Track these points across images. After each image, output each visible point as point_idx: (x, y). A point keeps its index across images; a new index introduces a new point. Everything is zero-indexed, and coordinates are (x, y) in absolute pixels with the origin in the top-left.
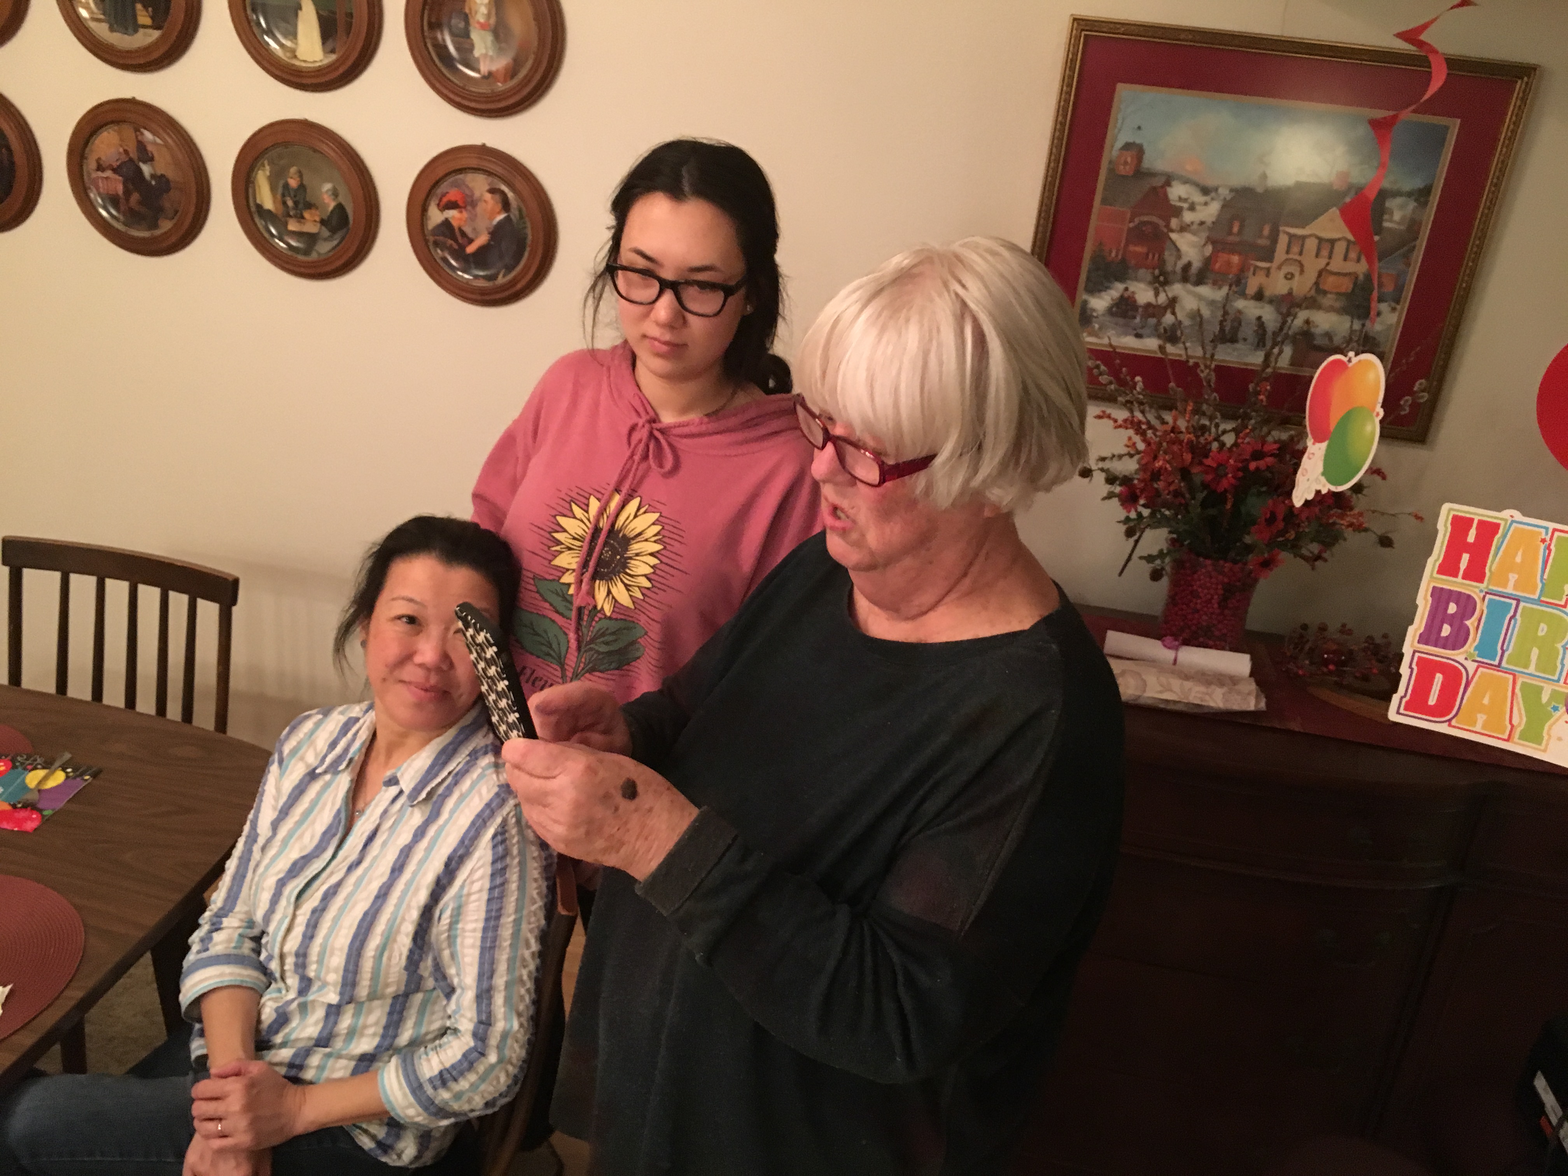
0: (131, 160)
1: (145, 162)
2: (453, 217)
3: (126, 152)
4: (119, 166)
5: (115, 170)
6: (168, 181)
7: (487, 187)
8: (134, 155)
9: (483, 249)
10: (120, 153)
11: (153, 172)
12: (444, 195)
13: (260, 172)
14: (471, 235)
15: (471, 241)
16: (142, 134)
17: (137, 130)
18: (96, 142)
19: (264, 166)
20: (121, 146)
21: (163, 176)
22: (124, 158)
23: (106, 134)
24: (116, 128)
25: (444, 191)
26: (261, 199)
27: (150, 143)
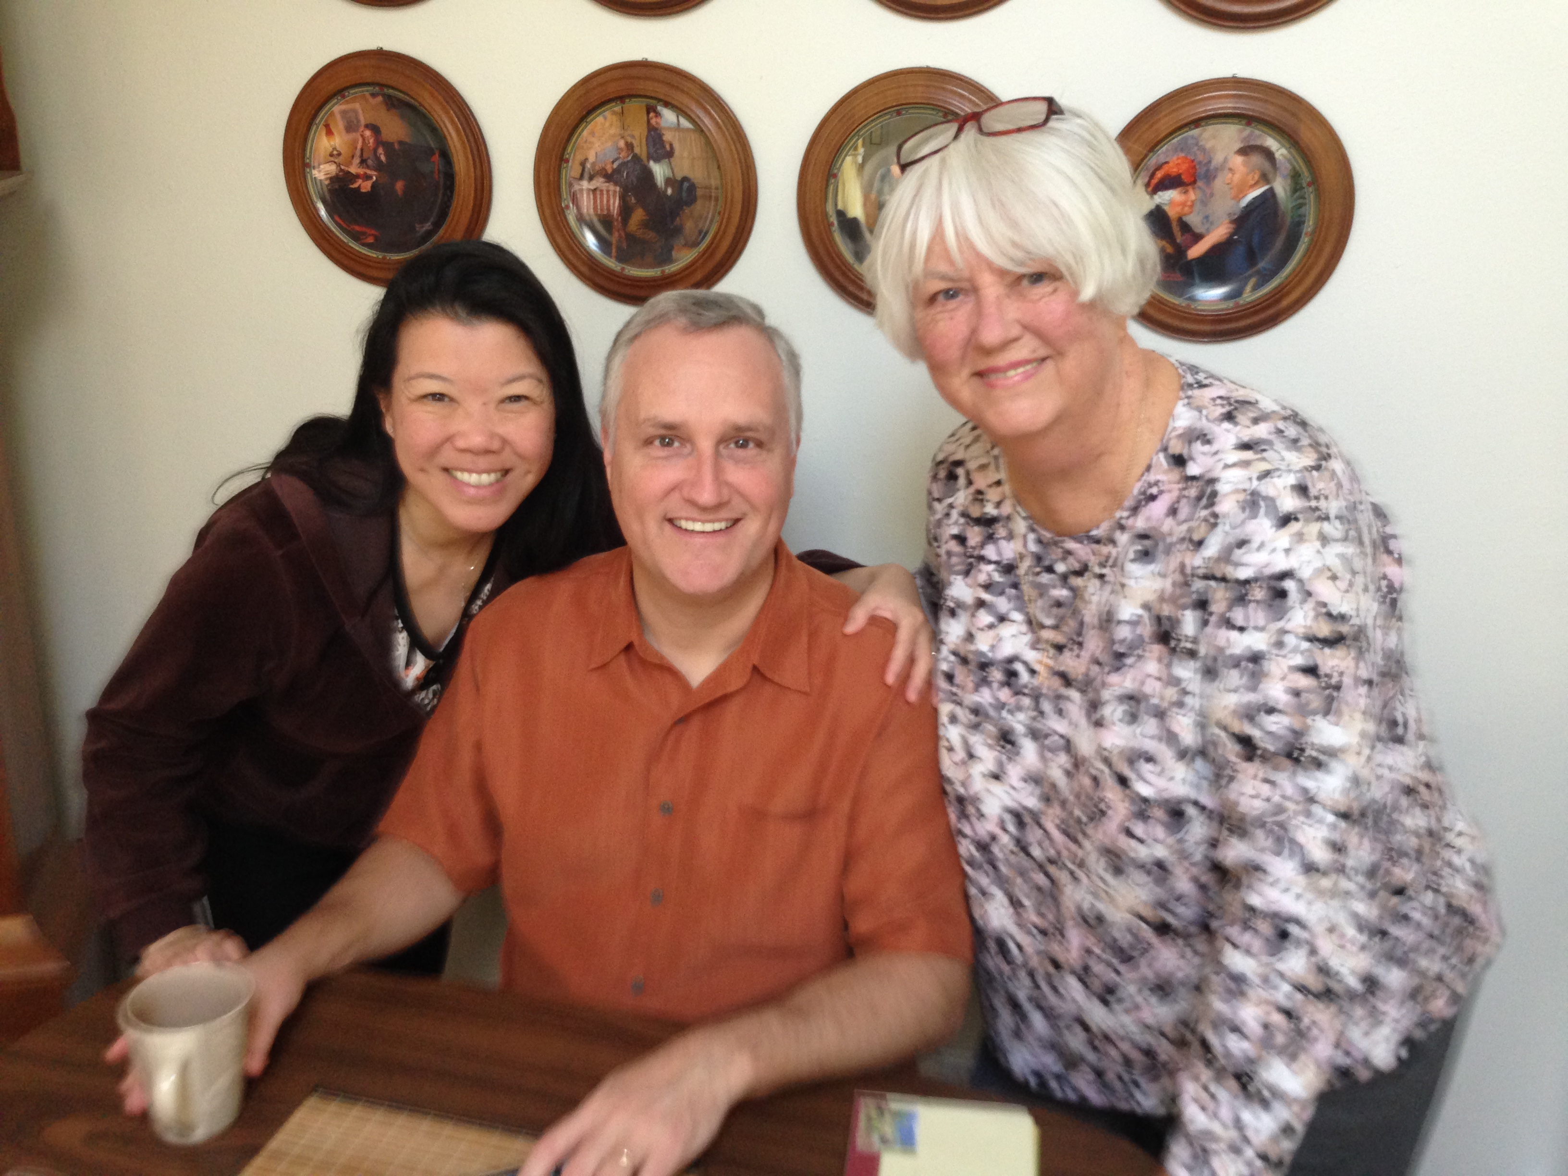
0: (636, 158)
1: (657, 160)
2: (1171, 202)
3: (630, 146)
4: (615, 171)
5: (609, 178)
6: (692, 188)
7: (1238, 145)
8: (641, 150)
9: (1218, 250)
10: (621, 149)
11: (671, 175)
12: (1159, 168)
13: (849, 159)
14: (1198, 228)
15: (1198, 238)
16: (658, 114)
17: (650, 109)
18: (585, 133)
19: (856, 149)
20: (623, 137)
21: (685, 179)
22: (626, 157)
23: (600, 119)
24: (618, 109)
25: (1162, 159)
26: (844, 202)
27: (669, 129)
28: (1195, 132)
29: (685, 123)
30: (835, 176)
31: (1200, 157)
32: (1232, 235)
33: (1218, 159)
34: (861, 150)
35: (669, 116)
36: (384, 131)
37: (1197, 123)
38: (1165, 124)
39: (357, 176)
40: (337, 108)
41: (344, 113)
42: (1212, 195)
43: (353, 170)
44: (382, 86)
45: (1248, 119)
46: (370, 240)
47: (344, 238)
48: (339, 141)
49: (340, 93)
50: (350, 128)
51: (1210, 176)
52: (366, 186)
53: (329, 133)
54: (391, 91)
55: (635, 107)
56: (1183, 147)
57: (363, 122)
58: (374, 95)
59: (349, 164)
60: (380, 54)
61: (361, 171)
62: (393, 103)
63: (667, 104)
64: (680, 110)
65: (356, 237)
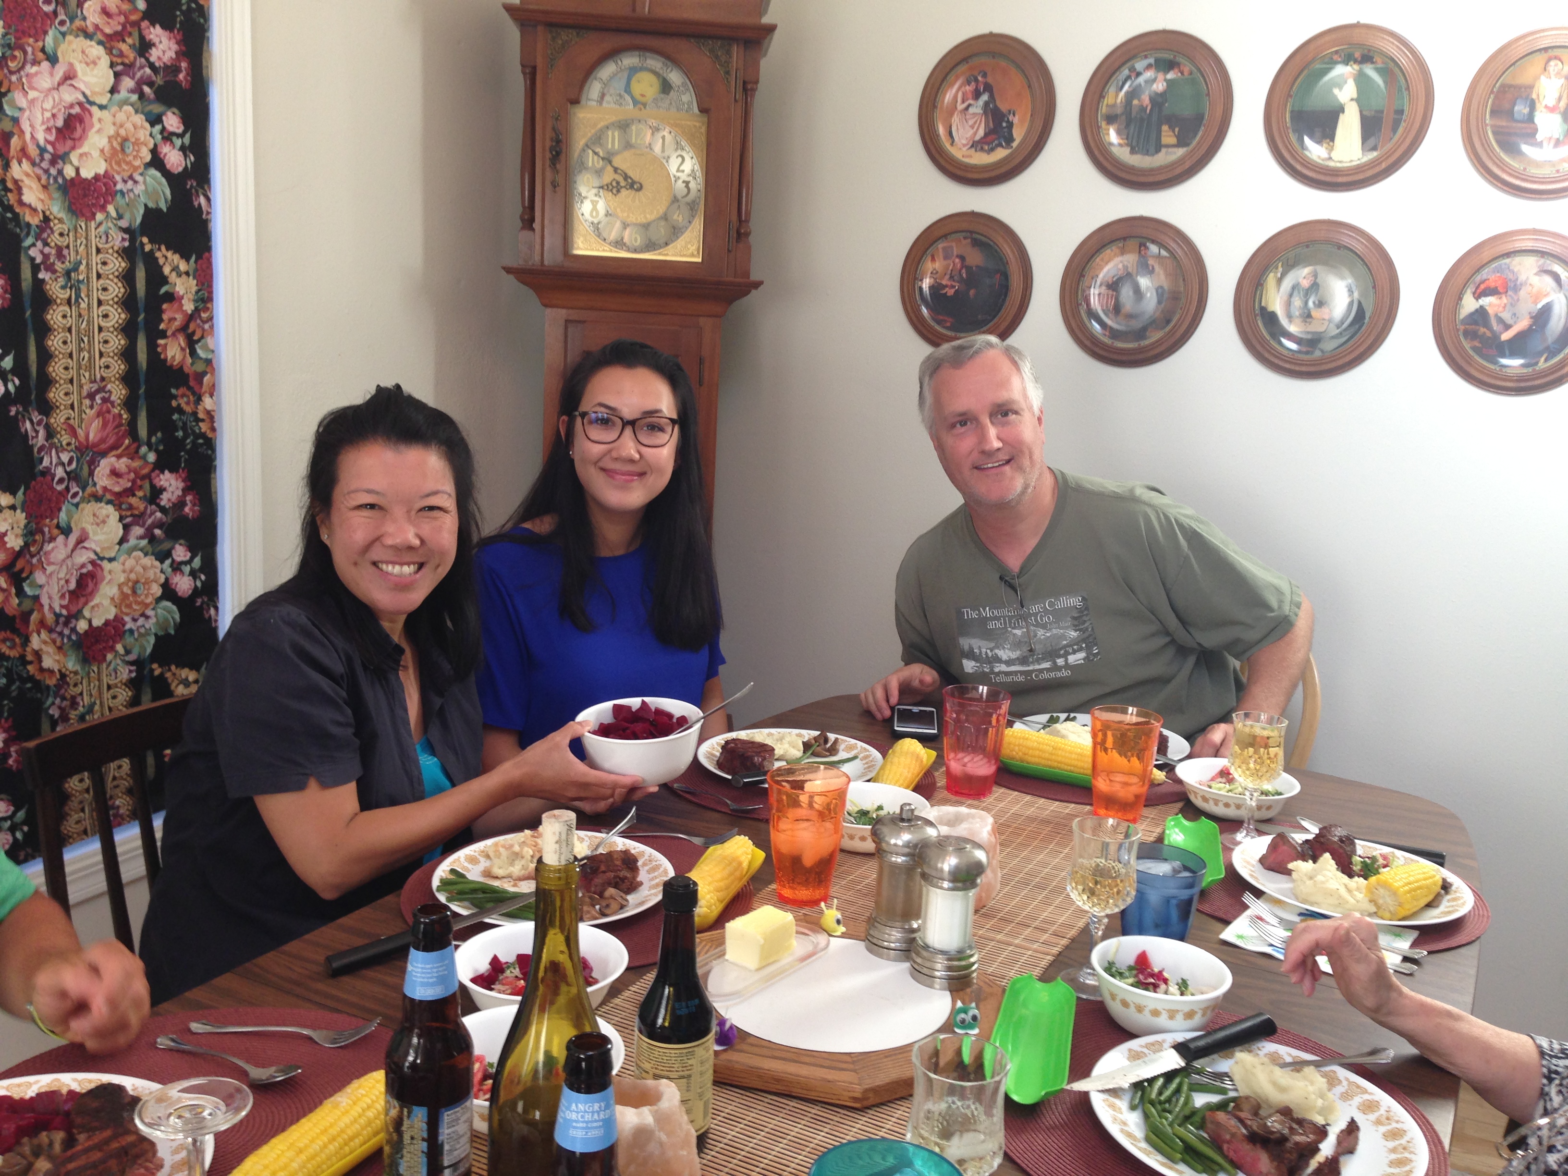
0: (1129, 274)
1: (1143, 275)
2: (1490, 305)
3: (1126, 268)
4: (1115, 283)
5: (1109, 286)
7: (1535, 270)
8: (1132, 269)
9: (1522, 336)
10: (1118, 269)
11: (1151, 286)
12: (1483, 282)
13: (1272, 275)
14: (1509, 321)
15: (1508, 327)
16: (1147, 248)
17: (1142, 246)
18: (1098, 260)
19: (1277, 268)
21: (1160, 287)
22: (1122, 273)
23: (1108, 251)
24: (1121, 245)
25: (1485, 277)
26: (1267, 302)
27: (1153, 257)
28: (1507, 261)
29: (1164, 253)
30: (1262, 285)
31: (1510, 276)
32: (1531, 326)
33: (1522, 278)
34: (1280, 269)
35: (1154, 249)
36: (968, 259)
37: (1508, 255)
38: (1486, 255)
39: (946, 286)
40: (941, 245)
41: (944, 249)
42: (1518, 300)
43: (944, 282)
44: (971, 232)
45: (1542, 254)
46: (948, 324)
47: (932, 323)
48: (938, 265)
49: (945, 236)
50: (946, 258)
51: (1516, 289)
52: (950, 292)
53: (933, 259)
54: (975, 236)
55: (1133, 243)
56: (1498, 270)
57: (955, 253)
58: (965, 238)
59: (942, 278)
60: (973, 214)
61: (949, 283)
62: (977, 243)
63: (1153, 242)
64: (1161, 245)
65: (939, 322)
